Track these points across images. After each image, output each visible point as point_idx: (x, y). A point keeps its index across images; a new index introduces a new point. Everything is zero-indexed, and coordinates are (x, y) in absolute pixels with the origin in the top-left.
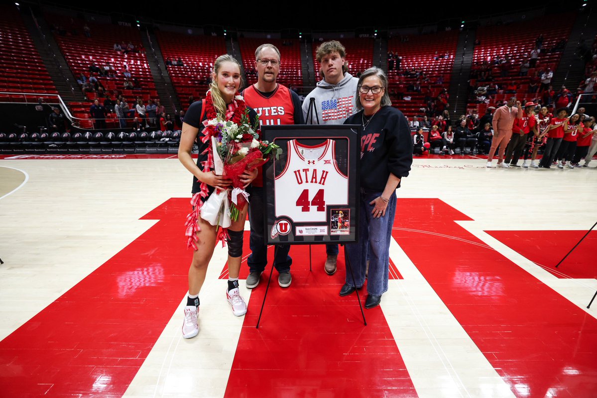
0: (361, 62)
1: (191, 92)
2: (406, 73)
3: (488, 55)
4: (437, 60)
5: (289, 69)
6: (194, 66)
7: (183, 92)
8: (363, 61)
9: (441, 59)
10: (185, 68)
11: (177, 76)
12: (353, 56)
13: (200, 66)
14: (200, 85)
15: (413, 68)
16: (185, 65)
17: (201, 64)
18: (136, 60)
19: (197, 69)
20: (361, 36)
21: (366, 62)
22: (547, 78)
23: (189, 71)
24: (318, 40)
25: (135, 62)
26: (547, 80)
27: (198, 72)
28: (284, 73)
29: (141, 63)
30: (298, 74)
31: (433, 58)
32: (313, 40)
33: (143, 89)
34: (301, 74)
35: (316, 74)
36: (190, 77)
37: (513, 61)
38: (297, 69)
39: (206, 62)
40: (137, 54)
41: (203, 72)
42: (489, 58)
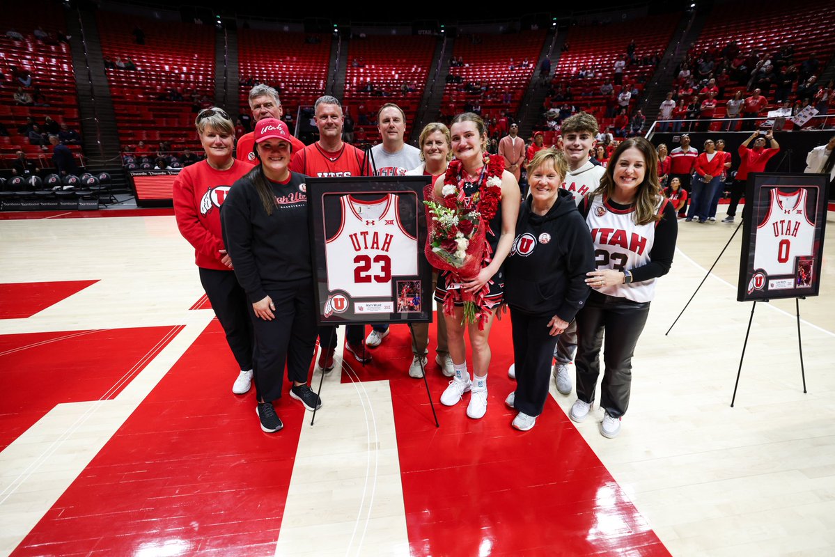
0: (413, 70)
1: (139, 112)
2: (467, 86)
3: (574, 65)
4: (512, 69)
5: (307, 79)
6: (155, 71)
7: (125, 112)
8: (416, 69)
9: (517, 68)
10: (138, 74)
11: (120, 86)
12: (404, 61)
13: (165, 72)
14: (158, 102)
15: (479, 80)
16: (139, 69)
17: (167, 68)
18: (48, 57)
19: (158, 75)
20: (420, 32)
21: (420, 69)
22: (624, 100)
23: (143, 79)
24: (359, 36)
25: (45, 60)
26: (624, 102)
27: (159, 80)
28: (298, 84)
29: (57, 62)
30: (319, 87)
31: (507, 67)
32: (351, 36)
33: (52, 105)
34: (324, 86)
35: (346, 87)
36: (142, 88)
37: (600, 74)
38: (319, 79)
39: (176, 65)
40: (53, 48)
41: (168, 80)
42: (575, 69)
